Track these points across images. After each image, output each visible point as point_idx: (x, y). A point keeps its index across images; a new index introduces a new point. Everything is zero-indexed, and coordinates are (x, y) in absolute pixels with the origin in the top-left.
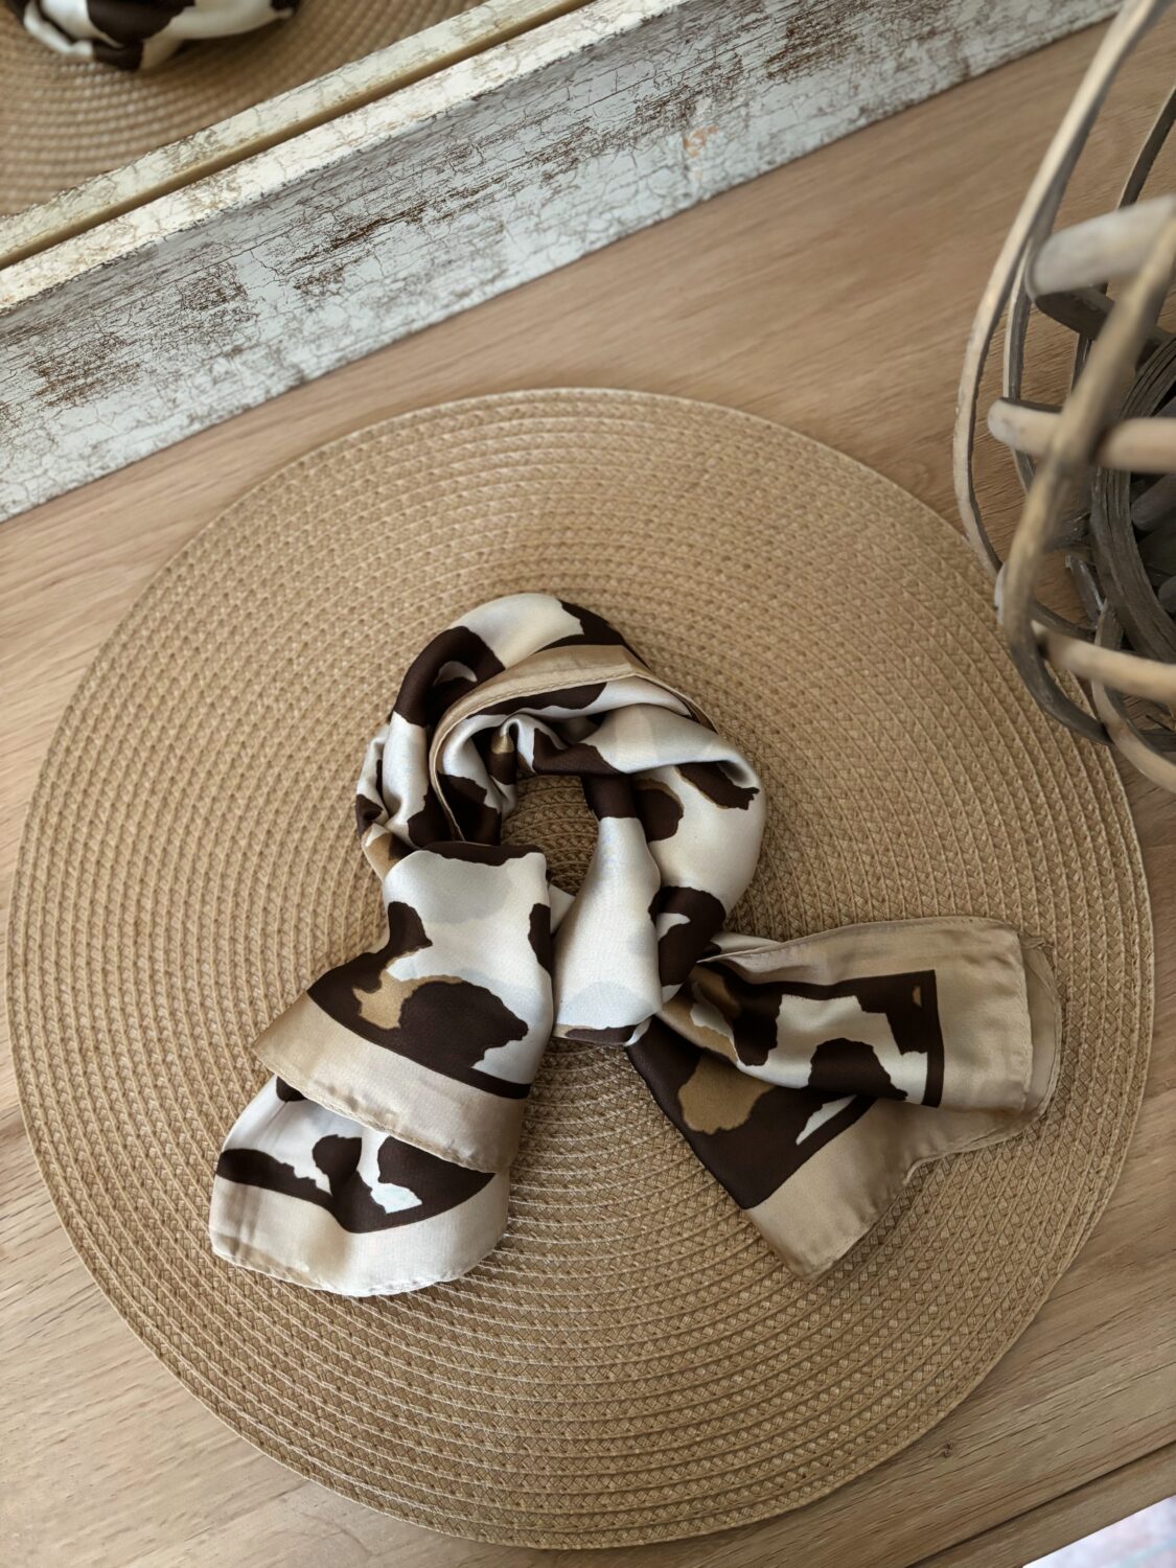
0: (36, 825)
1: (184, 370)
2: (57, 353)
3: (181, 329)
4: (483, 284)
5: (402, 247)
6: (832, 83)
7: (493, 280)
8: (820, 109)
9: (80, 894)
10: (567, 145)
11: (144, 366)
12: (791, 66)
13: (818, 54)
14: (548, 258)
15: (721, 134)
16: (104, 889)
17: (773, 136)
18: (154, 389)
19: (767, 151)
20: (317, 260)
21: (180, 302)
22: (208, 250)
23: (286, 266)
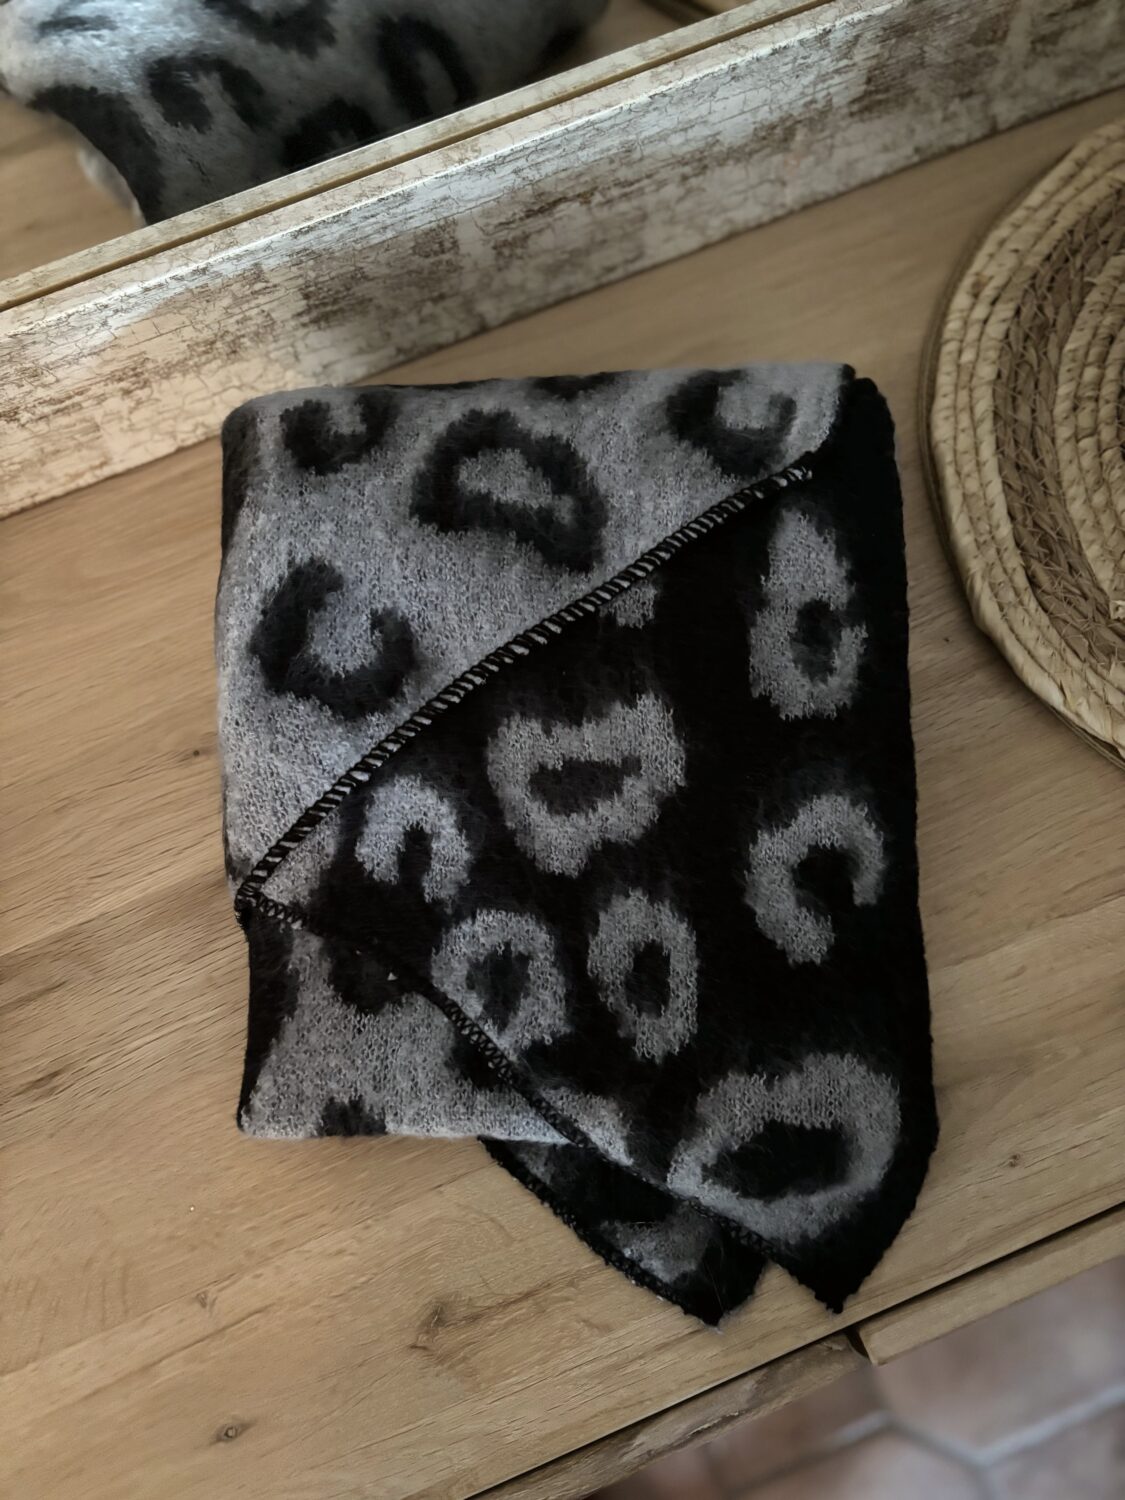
1: (402, 308)
2: (321, 279)
4: (628, 262)
6: (895, 126)
7: (633, 259)
8: (885, 146)
10: (702, 152)
11: (376, 301)
12: (867, 108)
13: (887, 101)
14: (676, 246)
15: (812, 158)
17: (850, 164)
18: (376, 322)
20: (513, 226)
21: (413, 248)
22: (443, 203)
23: (491, 228)
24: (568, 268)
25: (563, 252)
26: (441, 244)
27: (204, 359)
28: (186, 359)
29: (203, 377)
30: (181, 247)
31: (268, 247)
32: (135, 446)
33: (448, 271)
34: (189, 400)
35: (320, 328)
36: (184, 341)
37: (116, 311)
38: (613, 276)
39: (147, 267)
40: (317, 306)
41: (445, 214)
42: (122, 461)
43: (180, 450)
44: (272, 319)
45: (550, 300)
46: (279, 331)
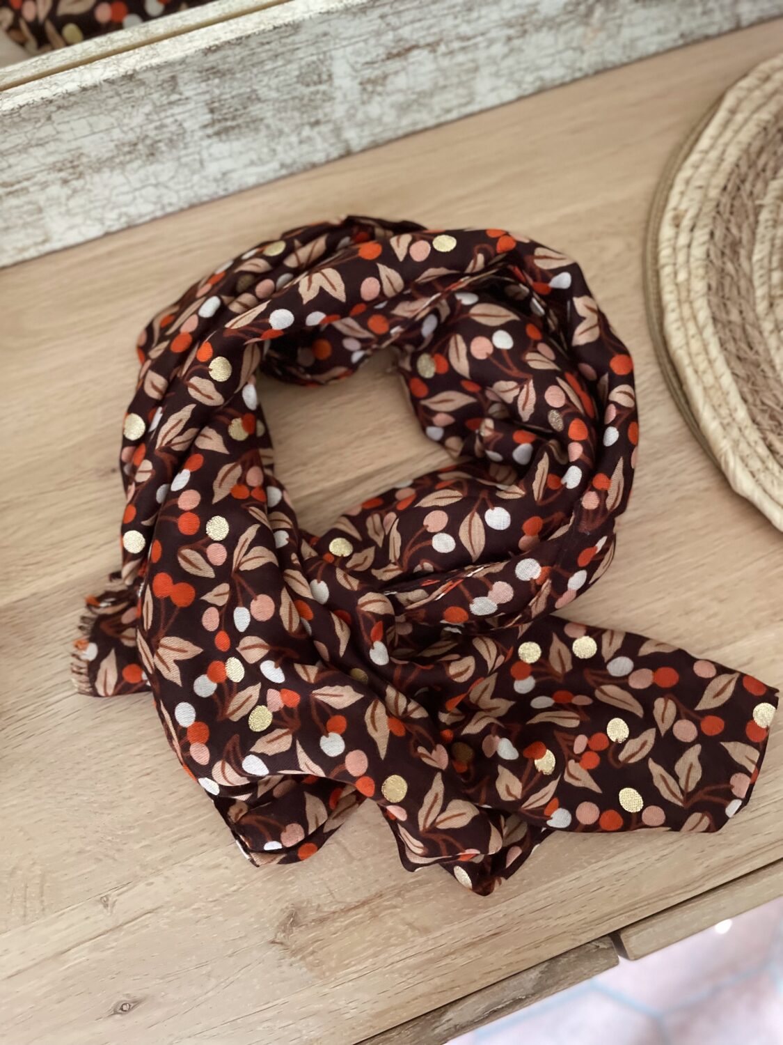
1: (286, 130)
2: (224, 97)
4: (460, 106)
5: (422, 69)
6: (667, 14)
7: (466, 104)
10: (523, 19)
11: (266, 121)
14: (499, 96)
15: (605, 33)
17: (632, 41)
18: (266, 140)
19: (629, 51)
20: (376, 65)
21: (298, 77)
22: (324, 39)
23: (358, 66)
24: (415, 107)
25: (413, 93)
26: (319, 75)
27: (128, 157)
28: (112, 158)
29: (126, 174)
30: (114, 57)
31: (183, 62)
32: (71, 228)
33: (324, 101)
34: (115, 192)
35: (221, 140)
36: (112, 141)
37: (59, 108)
38: (450, 117)
39: (86, 71)
40: (219, 121)
41: (325, 49)
42: (60, 240)
43: (107, 234)
44: (183, 128)
45: (400, 133)
46: (188, 139)
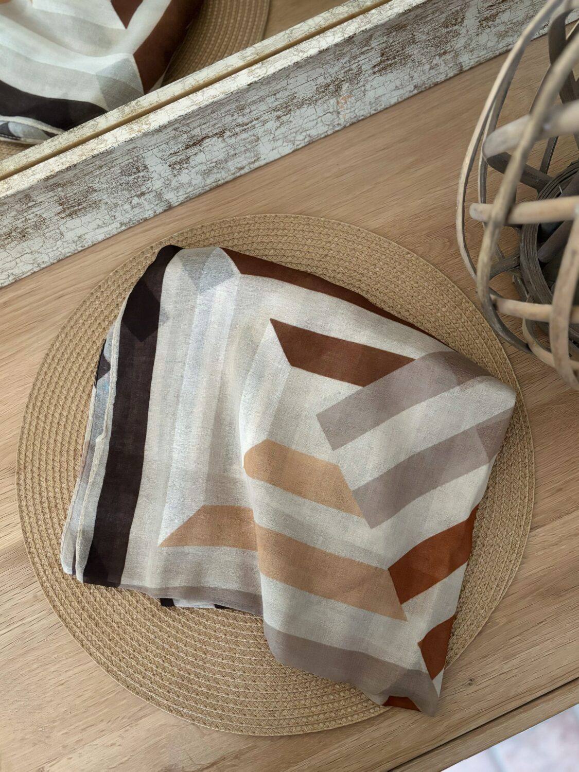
0: (31, 407)
1: (120, 202)
2: (68, 195)
3: (120, 185)
4: (250, 164)
5: (215, 148)
6: (401, 75)
7: (254, 162)
8: (397, 87)
9: (50, 437)
10: (286, 104)
11: (103, 201)
12: (383, 69)
13: (395, 63)
14: (278, 152)
15: (354, 98)
16: (61, 435)
17: (376, 99)
18: (106, 211)
19: (373, 105)
20: (178, 154)
21: (121, 173)
22: (134, 150)
23: (165, 157)
24: (215, 171)
25: (212, 163)
26: (137, 168)
33: (144, 181)
35: (73, 218)
40: (69, 208)
41: (136, 155)
44: (43, 218)
46: (48, 223)
